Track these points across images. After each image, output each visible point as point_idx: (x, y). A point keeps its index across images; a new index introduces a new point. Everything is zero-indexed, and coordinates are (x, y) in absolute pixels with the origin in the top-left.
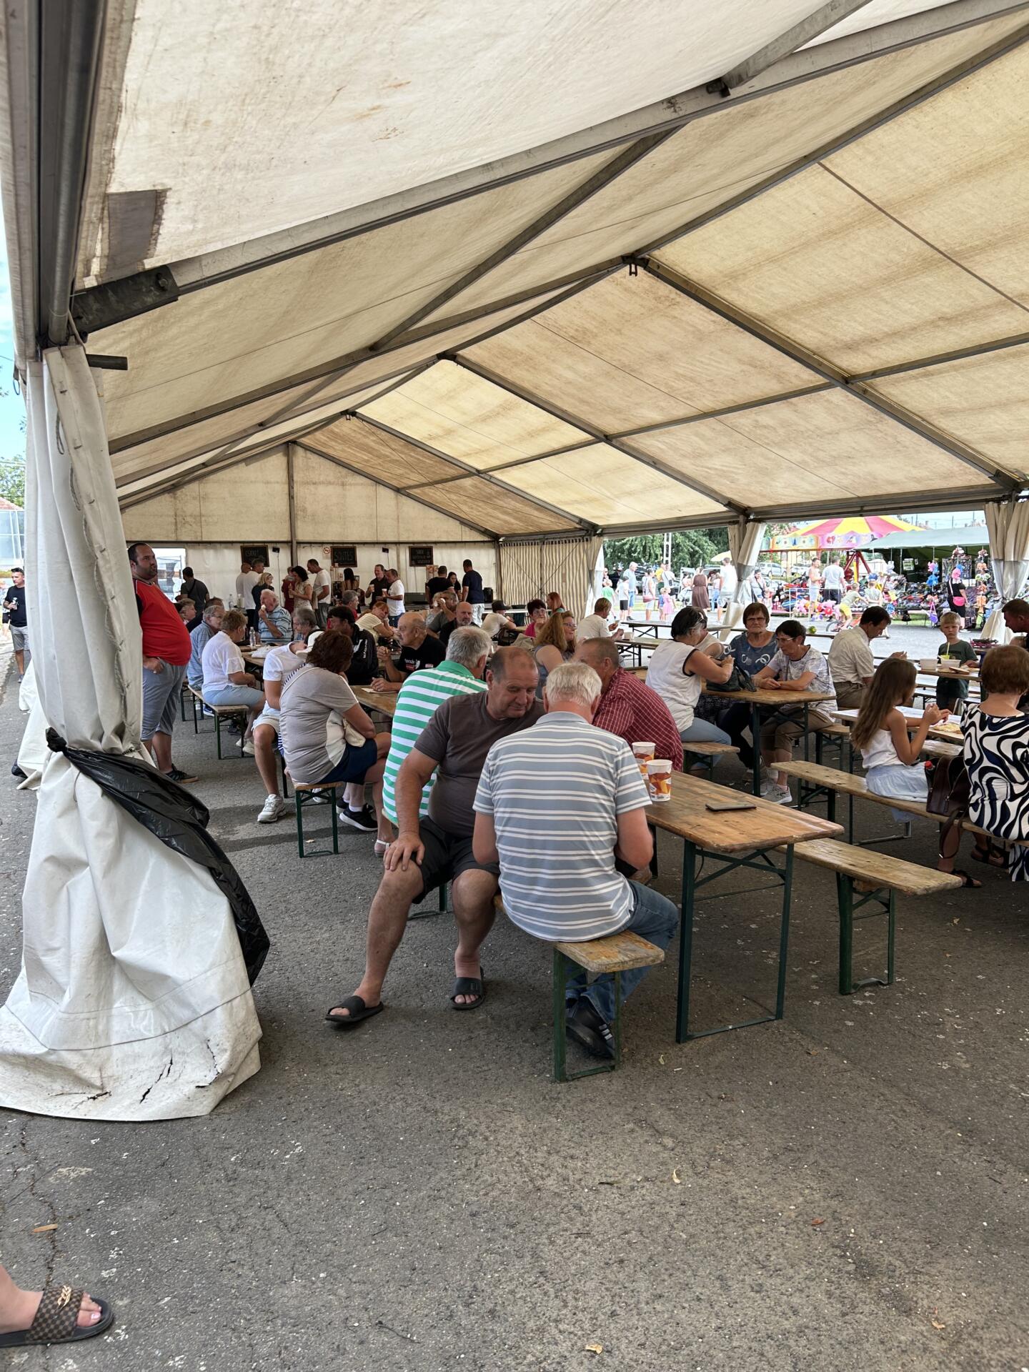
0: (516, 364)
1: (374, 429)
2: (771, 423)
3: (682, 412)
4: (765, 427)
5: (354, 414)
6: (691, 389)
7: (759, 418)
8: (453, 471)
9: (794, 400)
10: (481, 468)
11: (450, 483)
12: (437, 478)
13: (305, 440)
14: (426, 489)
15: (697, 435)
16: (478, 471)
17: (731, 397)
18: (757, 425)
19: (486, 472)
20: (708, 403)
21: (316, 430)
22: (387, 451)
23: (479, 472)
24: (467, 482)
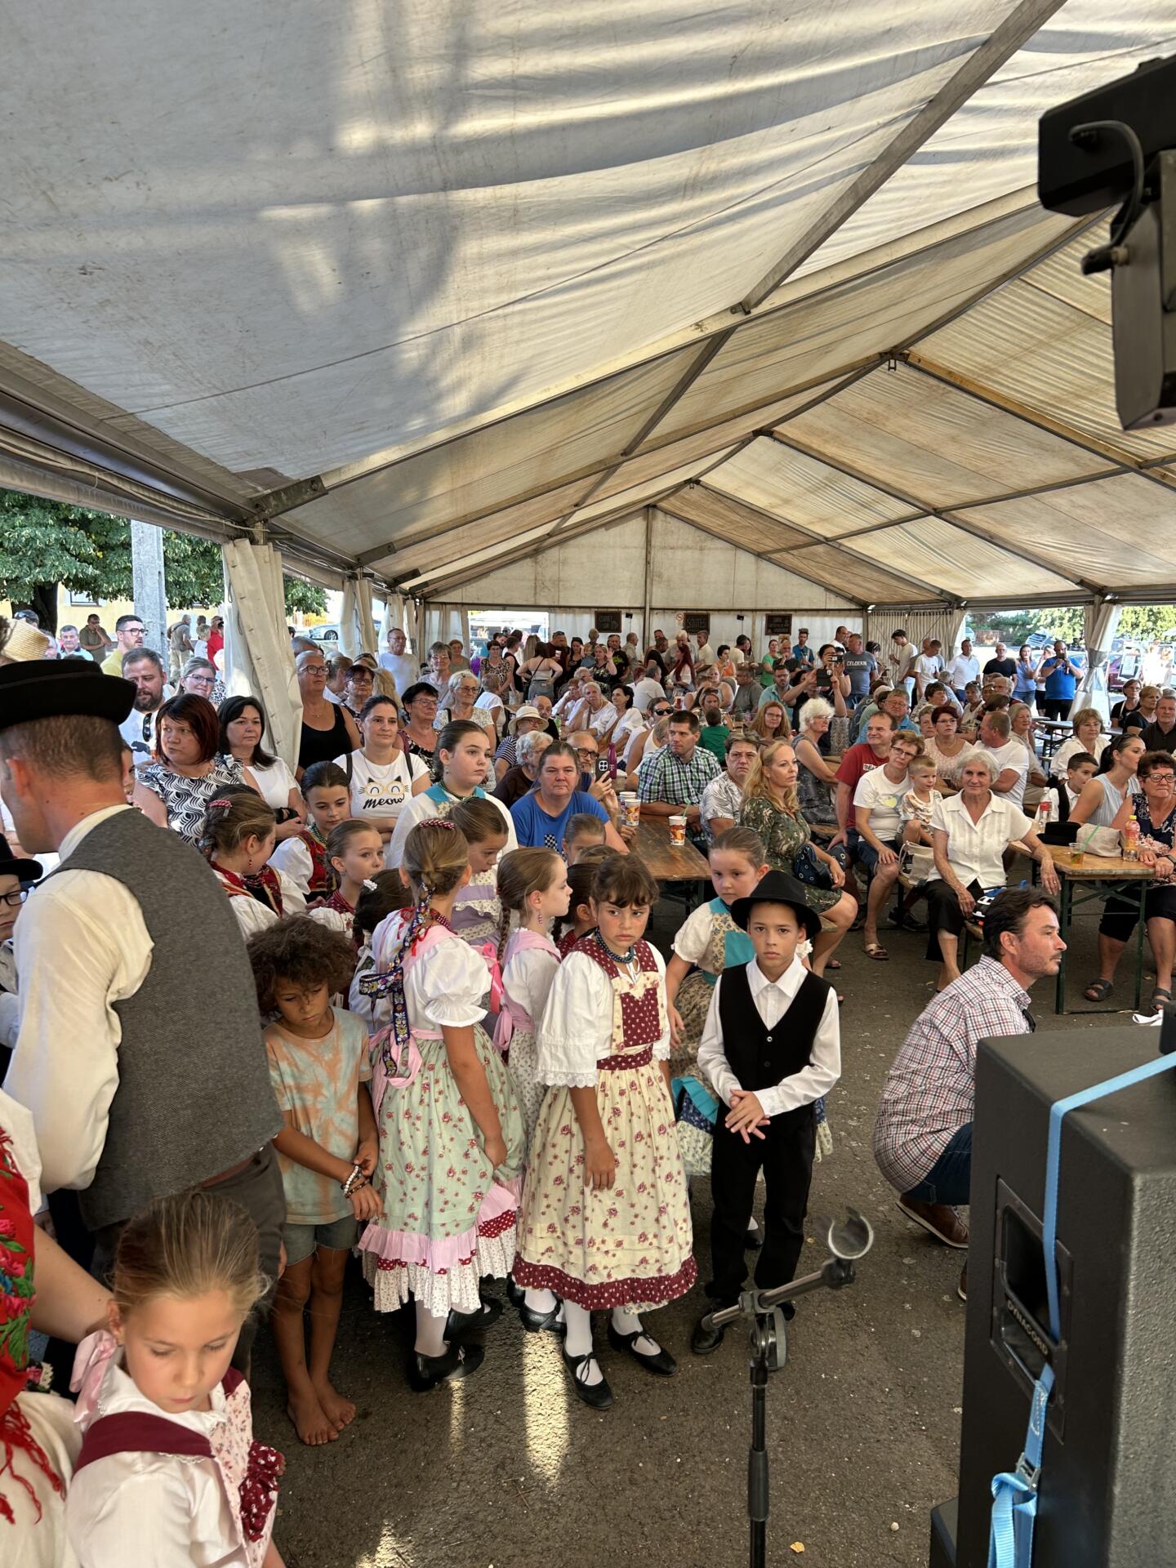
0: (826, 441)
1: (720, 497)
2: (1087, 503)
3: (995, 491)
4: (1083, 507)
5: (698, 482)
6: (996, 469)
7: (1073, 498)
8: (802, 539)
9: (1100, 482)
10: (829, 535)
11: (804, 550)
12: (790, 544)
13: (663, 504)
14: (785, 555)
15: (1020, 511)
16: (826, 538)
17: (1036, 477)
18: (1074, 505)
19: (835, 539)
20: (1017, 482)
21: (669, 495)
22: (737, 518)
23: (827, 541)
24: (820, 549)
